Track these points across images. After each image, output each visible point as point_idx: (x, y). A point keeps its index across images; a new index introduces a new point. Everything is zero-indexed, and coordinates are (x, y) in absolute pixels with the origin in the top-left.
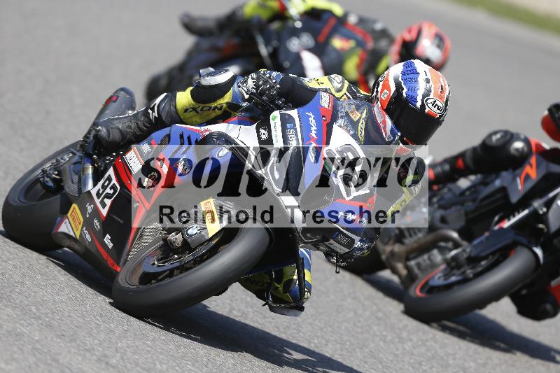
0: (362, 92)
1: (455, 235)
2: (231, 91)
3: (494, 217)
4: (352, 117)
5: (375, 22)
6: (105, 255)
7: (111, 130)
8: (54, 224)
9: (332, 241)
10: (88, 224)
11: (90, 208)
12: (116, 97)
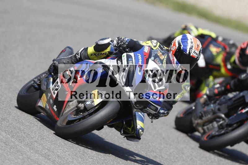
0: (166, 48)
1: (223, 116)
2: (110, 47)
3: (239, 108)
4: (161, 58)
5: (230, 40)
6: (53, 114)
7: (60, 63)
8: (36, 102)
9: (148, 108)
10: (48, 101)
11: (49, 95)
12: (64, 50)
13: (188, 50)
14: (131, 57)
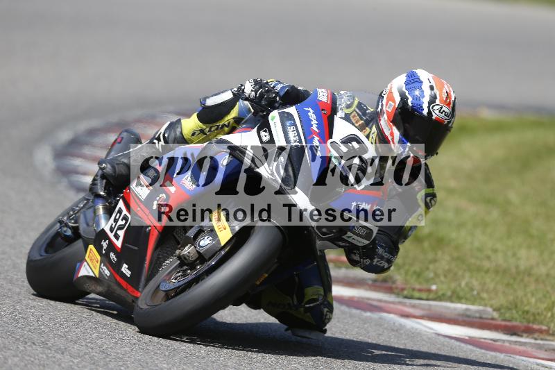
6: (124, 284)
7: (116, 166)
9: (349, 234)
11: (105, 244)
12: (120, 139)
13: (425, 106)
14: (290, 116)
